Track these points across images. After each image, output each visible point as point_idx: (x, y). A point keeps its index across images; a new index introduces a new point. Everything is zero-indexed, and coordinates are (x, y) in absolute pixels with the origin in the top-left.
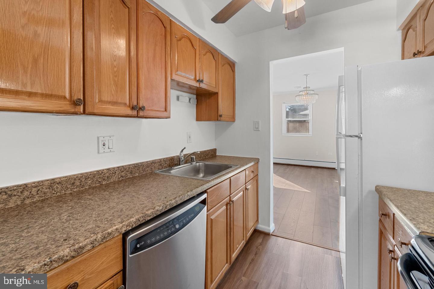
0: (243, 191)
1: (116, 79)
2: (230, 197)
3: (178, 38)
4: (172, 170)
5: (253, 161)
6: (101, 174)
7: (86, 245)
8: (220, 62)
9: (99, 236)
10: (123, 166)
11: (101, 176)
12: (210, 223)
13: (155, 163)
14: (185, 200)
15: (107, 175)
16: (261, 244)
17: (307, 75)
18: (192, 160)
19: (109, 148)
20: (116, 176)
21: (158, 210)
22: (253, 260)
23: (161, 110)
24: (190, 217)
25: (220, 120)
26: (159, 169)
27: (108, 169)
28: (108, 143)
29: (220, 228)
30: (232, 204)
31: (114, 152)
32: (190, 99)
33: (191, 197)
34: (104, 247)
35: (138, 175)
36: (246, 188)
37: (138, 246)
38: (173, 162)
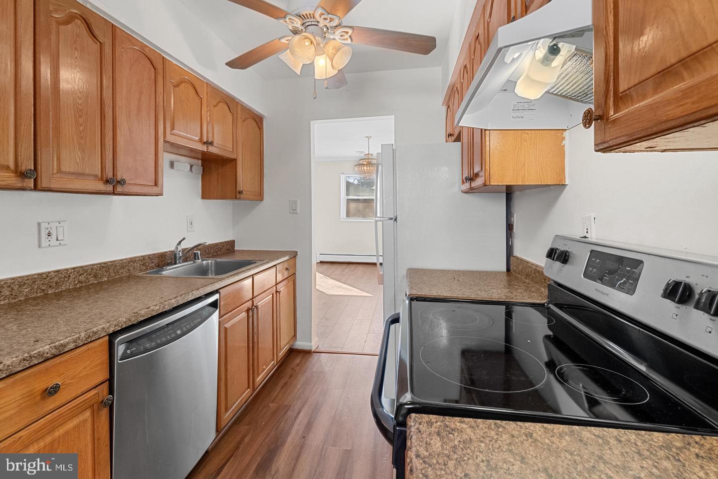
0: (273, 294)
1: (83, 142)
2: (253, 302)
3: (175, 84)
4: (163, 271)
5: (287, 255)
6: (45, 279)
7: (68, 343)
8: (239, 115)
9: (83, 335)
10: (81, 267)
11: (46, 281)
12: (224, 333)
13: (135, 261)
14: (190, 300)
15: (56, 279)
16: (298, 365)
17: (369, 138)
18: (195, 257)
19: (57, 240)
20: (70, 281)
21: (153, 310)
22: (286, 384)
23: (149, 184)
24: (195, 322)
25: (239, 199)
26: (141, 270)
27: (58, 271)
28: (57, 232)
29: (239, 340)
30: (255, 309)
31: (66, 245)
32: (191, 167)
33: (197, 296)
34: (87, 349)
35: (106, 279)
36: (276, 290)
37: (129, 352)
38: (163, 260)
